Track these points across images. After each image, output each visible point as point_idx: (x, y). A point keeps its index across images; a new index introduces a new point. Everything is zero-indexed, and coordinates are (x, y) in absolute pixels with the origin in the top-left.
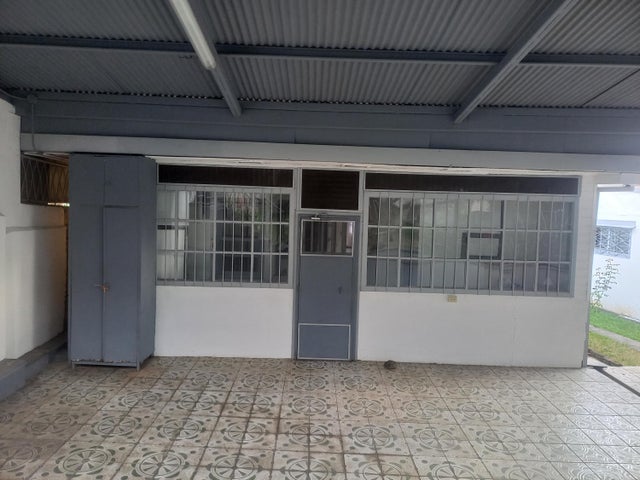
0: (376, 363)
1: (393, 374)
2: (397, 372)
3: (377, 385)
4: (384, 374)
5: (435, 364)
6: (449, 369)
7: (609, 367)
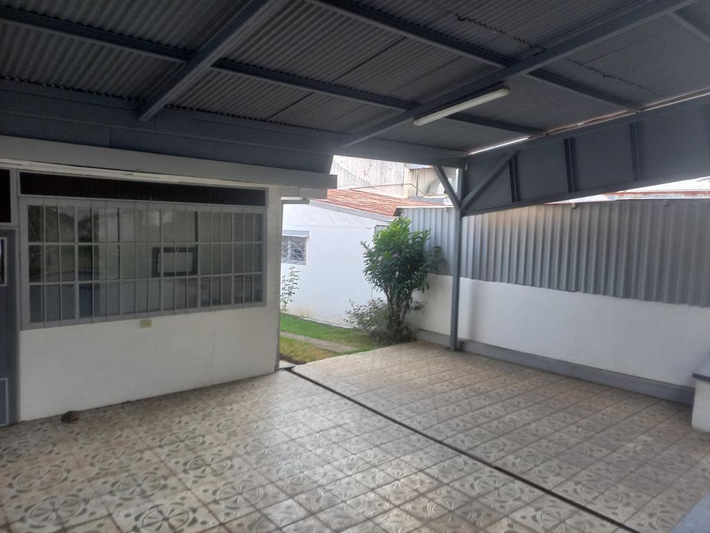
0: (49, 420)
1: (75, 428)
2: (81, 423)
3: (54, 445)
4: (63, 431)
5: (128, 402)
6: (146, 404)
7: (297, 366)
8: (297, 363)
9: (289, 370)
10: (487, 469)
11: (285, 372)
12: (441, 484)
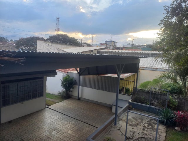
0: (6, 123)
1: (12, 123)
3: (11, 127)
8: (49, 106)
9: (48, 107)
10: (83, 123)
11: (47, 108)
12: (76, 126)
